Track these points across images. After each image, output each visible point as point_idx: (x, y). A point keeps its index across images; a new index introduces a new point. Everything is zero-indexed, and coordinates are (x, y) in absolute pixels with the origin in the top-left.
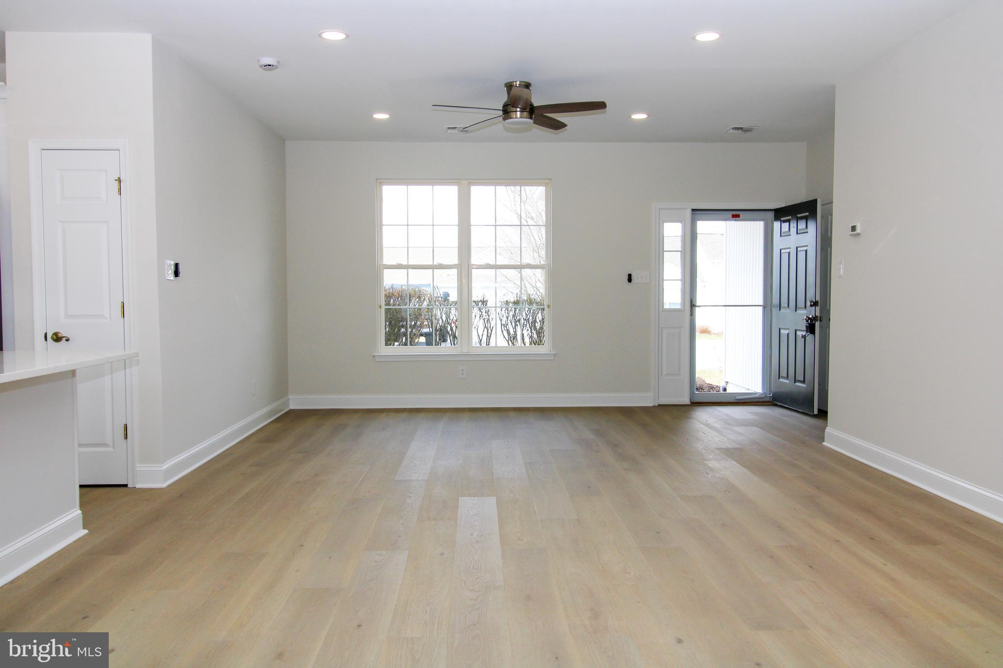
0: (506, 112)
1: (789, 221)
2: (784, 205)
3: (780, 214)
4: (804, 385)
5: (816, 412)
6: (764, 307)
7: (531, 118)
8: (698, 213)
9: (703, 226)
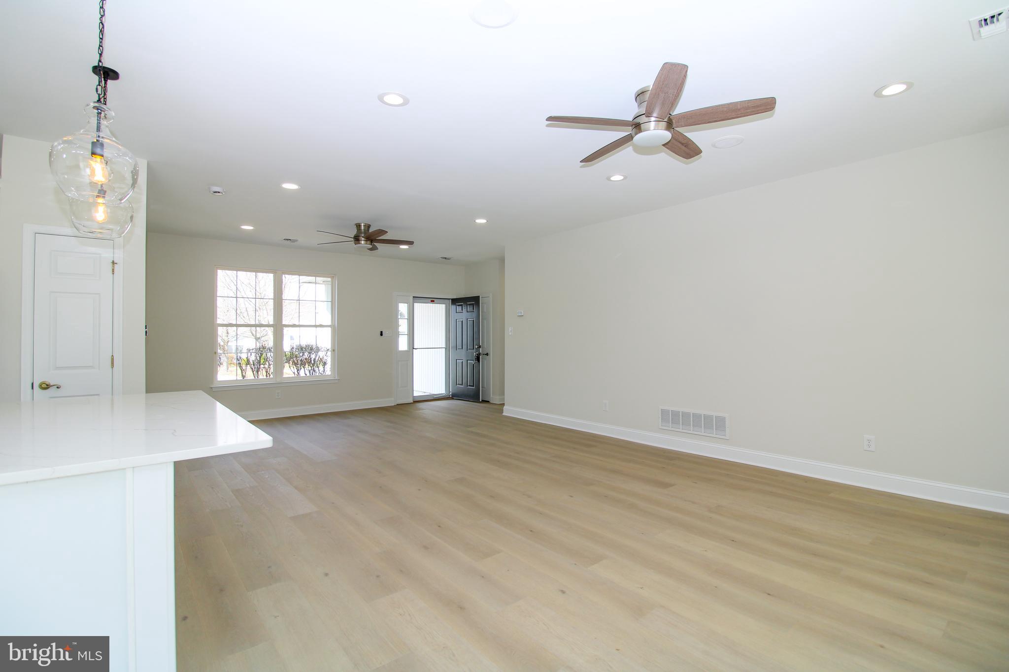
0: (357, 239)
1: (462, 305)
2: (455, 298)
3: (455, 301)
4: (474, 388)
5: (481, 401)
6: (446, 349)
7: (371, 245)
8: (416, 299)
9: (417, 306)
